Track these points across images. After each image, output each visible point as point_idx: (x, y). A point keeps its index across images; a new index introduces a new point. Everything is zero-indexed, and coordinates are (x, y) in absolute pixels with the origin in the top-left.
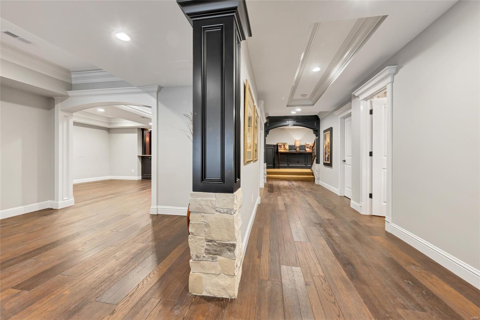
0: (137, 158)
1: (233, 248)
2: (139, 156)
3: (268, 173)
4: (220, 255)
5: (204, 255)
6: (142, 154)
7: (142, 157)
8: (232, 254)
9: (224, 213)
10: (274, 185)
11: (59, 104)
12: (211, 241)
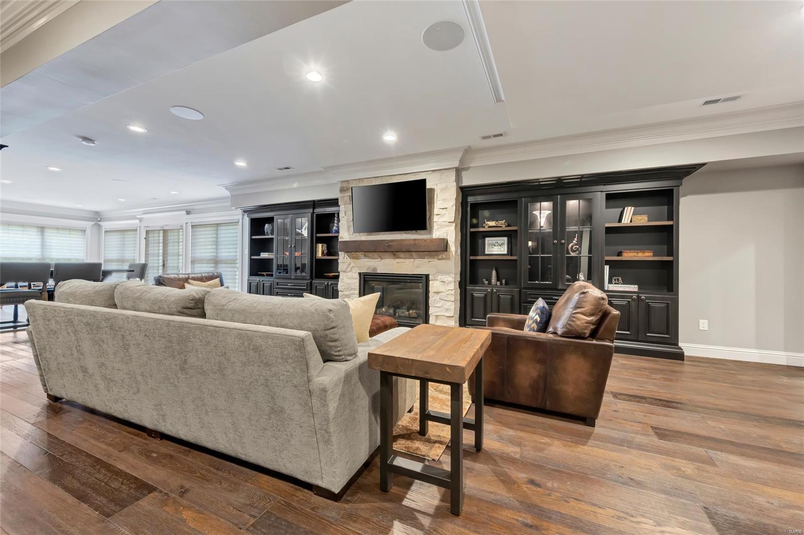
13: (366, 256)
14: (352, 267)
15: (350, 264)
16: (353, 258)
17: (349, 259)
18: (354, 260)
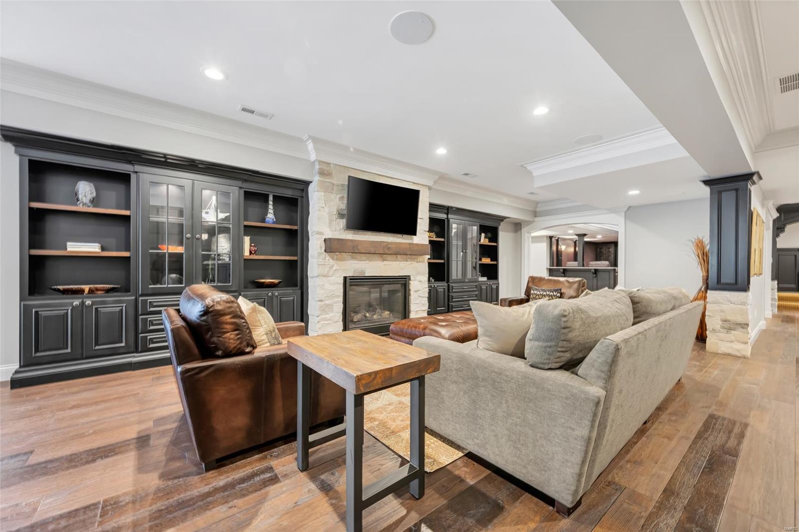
0: (546, 269)
1: (746, 327)
2: (547, 269)
3: (780, 299)
4: (734, 330)
5: (720, 329)
6: (550, 266)
7: (550, 269)
8: (745, 330)
9: (738, 304)
10: (796, 318)
11: (526, 228)
12: (726, 321)
13: (353, 258)
14: (335, 270)
15: (332, 267)
16: (336, 260)
17: (331, 260)
18: (339, 262)
